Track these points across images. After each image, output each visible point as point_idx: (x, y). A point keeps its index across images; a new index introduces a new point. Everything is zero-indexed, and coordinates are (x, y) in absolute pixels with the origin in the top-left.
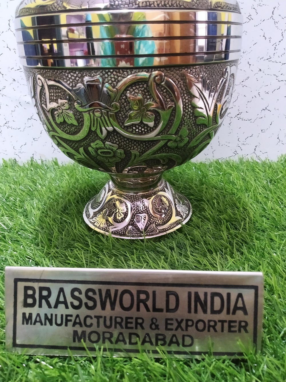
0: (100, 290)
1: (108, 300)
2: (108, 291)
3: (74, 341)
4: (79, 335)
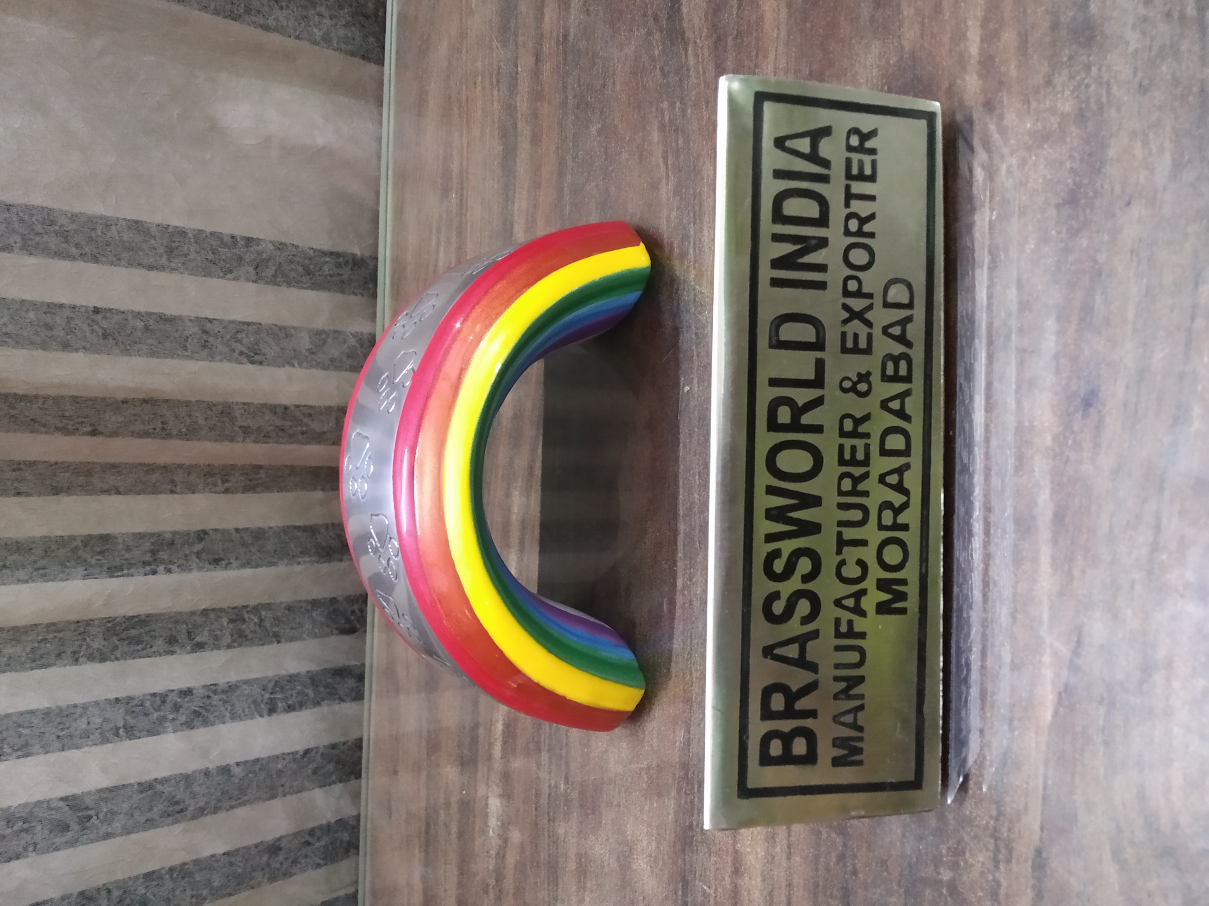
0: (770, 538)
1: (794, 515)
2: (772, 514)
3: (903, 611)
4: (888, 597)
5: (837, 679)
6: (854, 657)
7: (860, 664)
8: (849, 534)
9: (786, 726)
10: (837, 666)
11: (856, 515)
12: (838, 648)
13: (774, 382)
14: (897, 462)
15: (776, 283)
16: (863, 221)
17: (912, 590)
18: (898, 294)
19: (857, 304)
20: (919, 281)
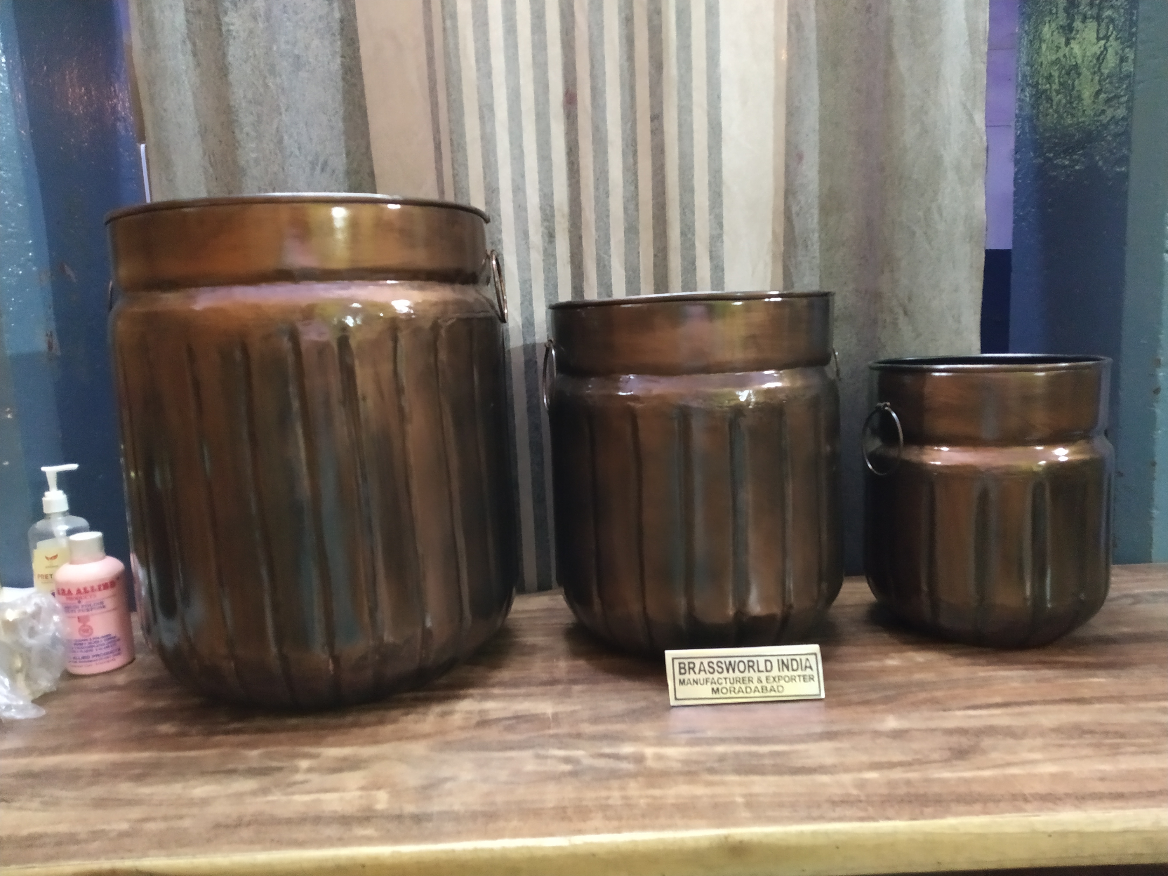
5: (697, 680)
6: (702, 682)
7: (701, 684)
8: (728, 681)
9: (687, 668)
10: (700, 679)
11: (732, 681)
12: (703, 679)
13: (758, 661)
14: (744, 690)
15: (778, 661)
16: (795, 680)
17: (717, 696)
18: (780, 689)
19: (777, 679)
20: (784, 694)
